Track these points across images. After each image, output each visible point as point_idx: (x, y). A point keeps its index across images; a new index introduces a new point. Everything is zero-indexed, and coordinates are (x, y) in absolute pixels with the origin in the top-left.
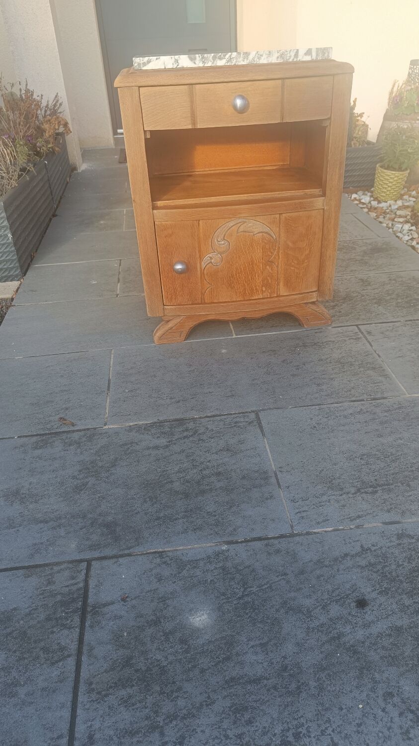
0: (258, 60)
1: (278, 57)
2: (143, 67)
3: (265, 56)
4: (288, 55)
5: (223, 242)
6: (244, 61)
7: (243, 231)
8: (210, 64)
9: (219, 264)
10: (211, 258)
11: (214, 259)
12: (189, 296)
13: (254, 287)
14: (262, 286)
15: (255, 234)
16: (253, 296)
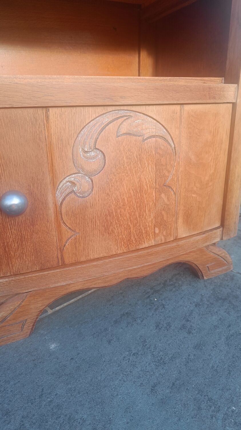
7: (127, 134)
9: (86, 195)
10: (73, 184)
11: (78, 184)
12: (33, 257)
13: (143, 229)
14: (155, 226)
15: (146, 139)
16: (141, 244)
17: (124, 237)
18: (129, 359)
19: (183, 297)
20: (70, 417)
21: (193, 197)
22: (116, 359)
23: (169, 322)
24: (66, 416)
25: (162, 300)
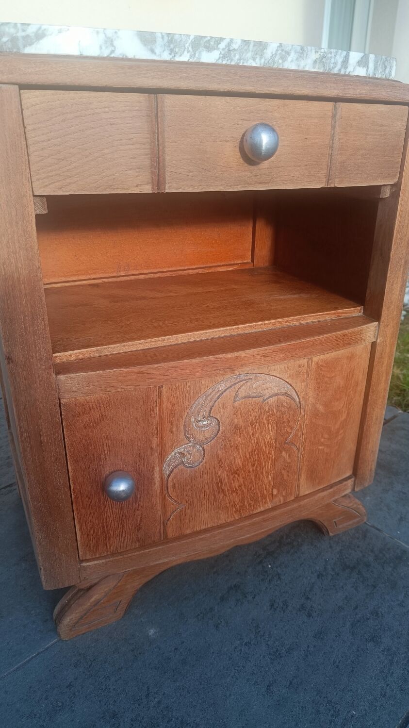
0: (280, 61)
1: (315, 62)
2: (25, 46)
3: (293, 55)
4: (333, 61)
5: (205, 423)
6: (254, 60)
7: (245, 397)
8: (185, 58)
9: (196, 464)
10: (183, 455)
11: (188, 455)
12: (134, 534)
13: (259, 492)
14: (273, 487)
15: (267, 399)
16: (256, 509)
17: (236, 503)
18: (241, 650)
19: (303, 563)
20: (182, 720)
21: (319, 449)
22: (226, 649)
23: (286, 600)
24: (177, 719)
25: (277, 568)
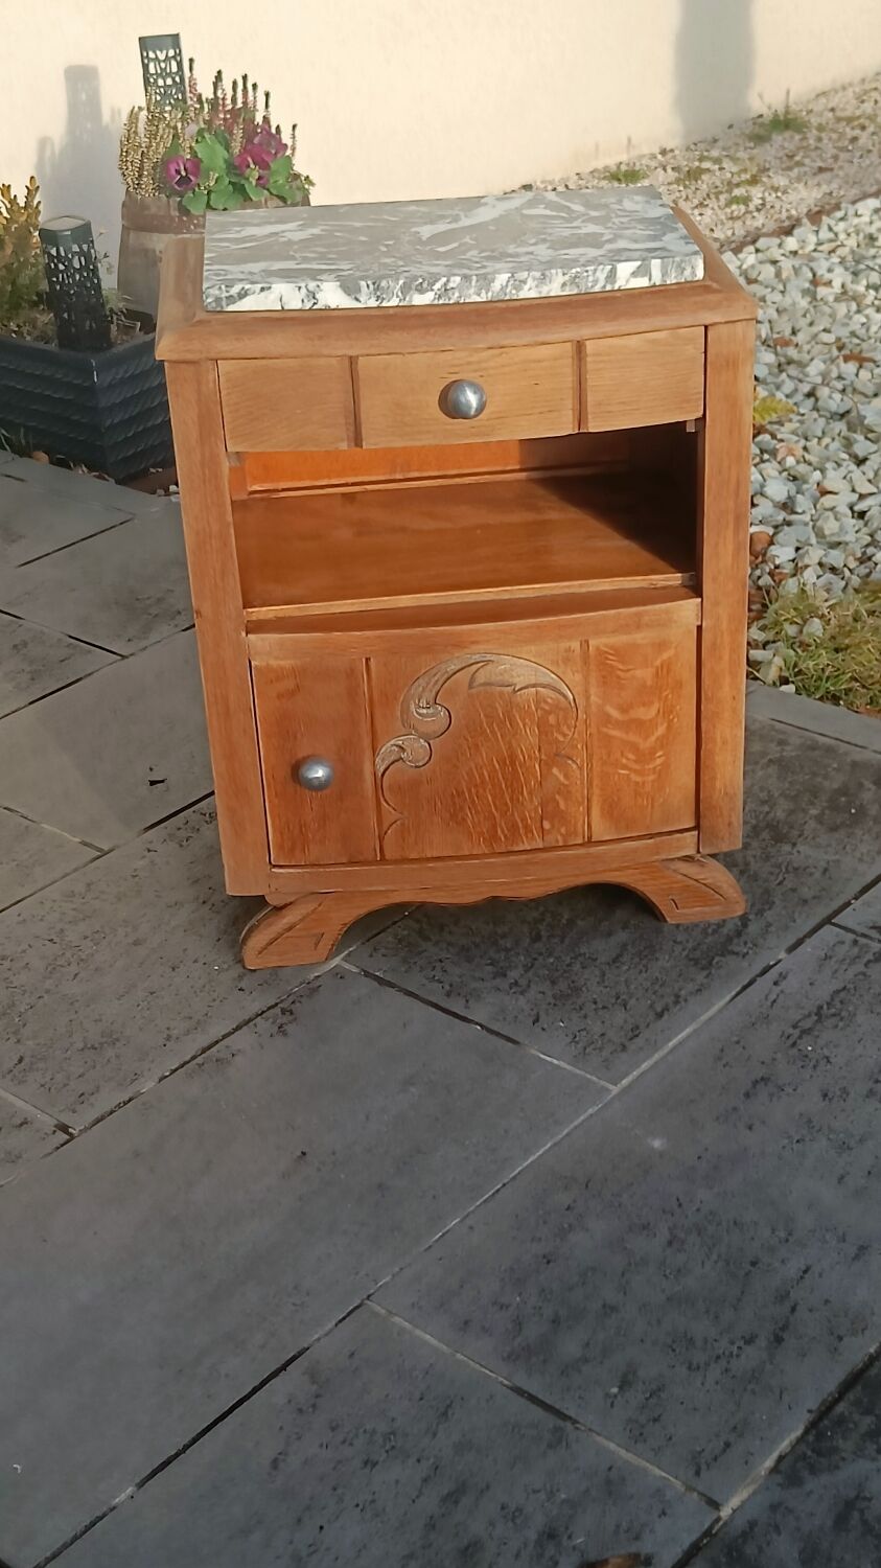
0: (514, 292)
1: (564, 285)
3: (530, 283)
4: (591, 278)
5: (432, 711)
6: (479, 295)
8: (394, 302)
9: (421, 765)
10: (401, 748)
11: (408, 750)
13: (519, 821)
14: (542, 817)
15: (519, 690)
16: (517, 844)
17: (484, 829)
